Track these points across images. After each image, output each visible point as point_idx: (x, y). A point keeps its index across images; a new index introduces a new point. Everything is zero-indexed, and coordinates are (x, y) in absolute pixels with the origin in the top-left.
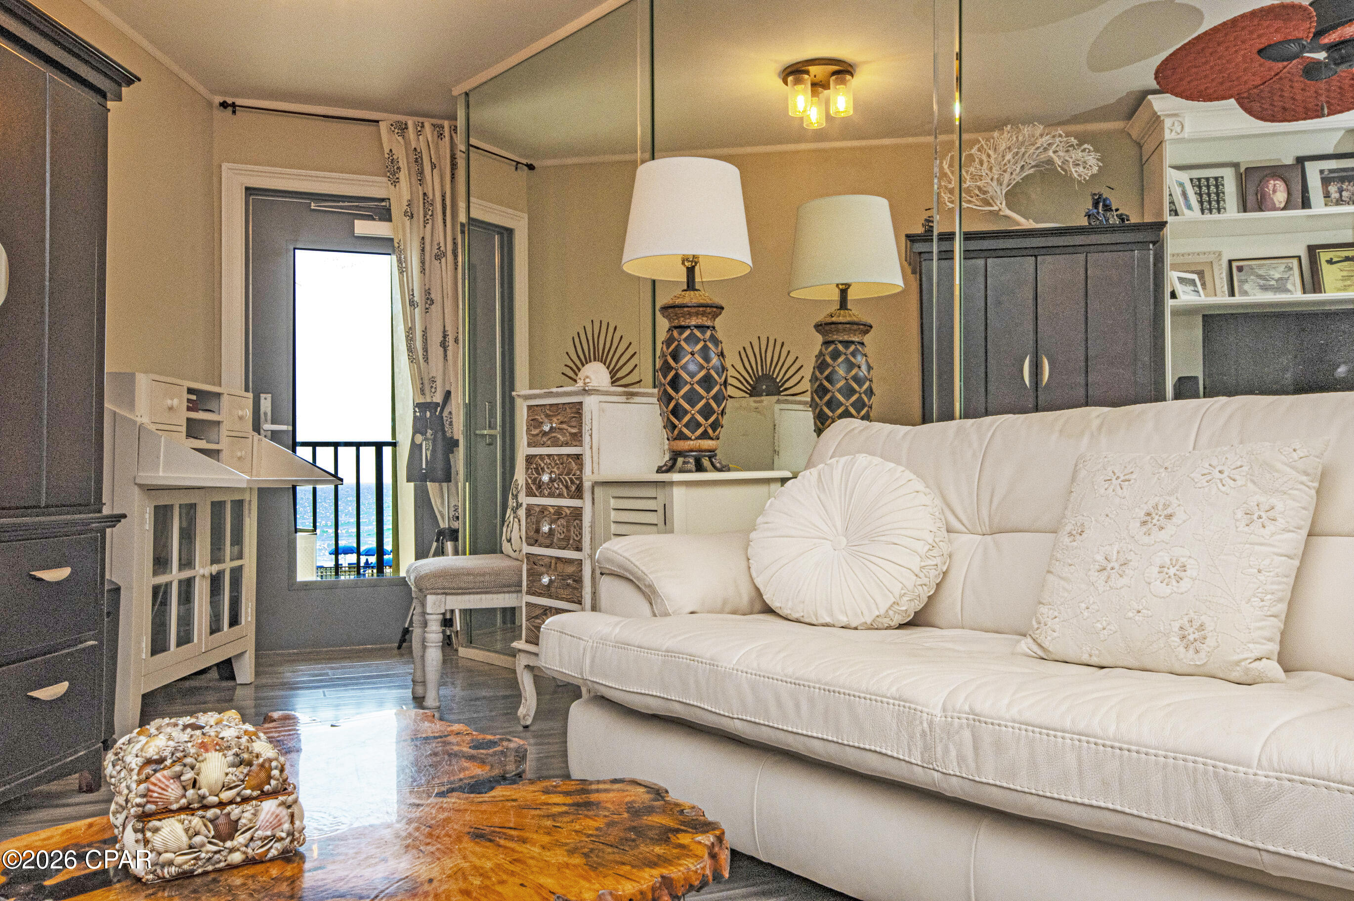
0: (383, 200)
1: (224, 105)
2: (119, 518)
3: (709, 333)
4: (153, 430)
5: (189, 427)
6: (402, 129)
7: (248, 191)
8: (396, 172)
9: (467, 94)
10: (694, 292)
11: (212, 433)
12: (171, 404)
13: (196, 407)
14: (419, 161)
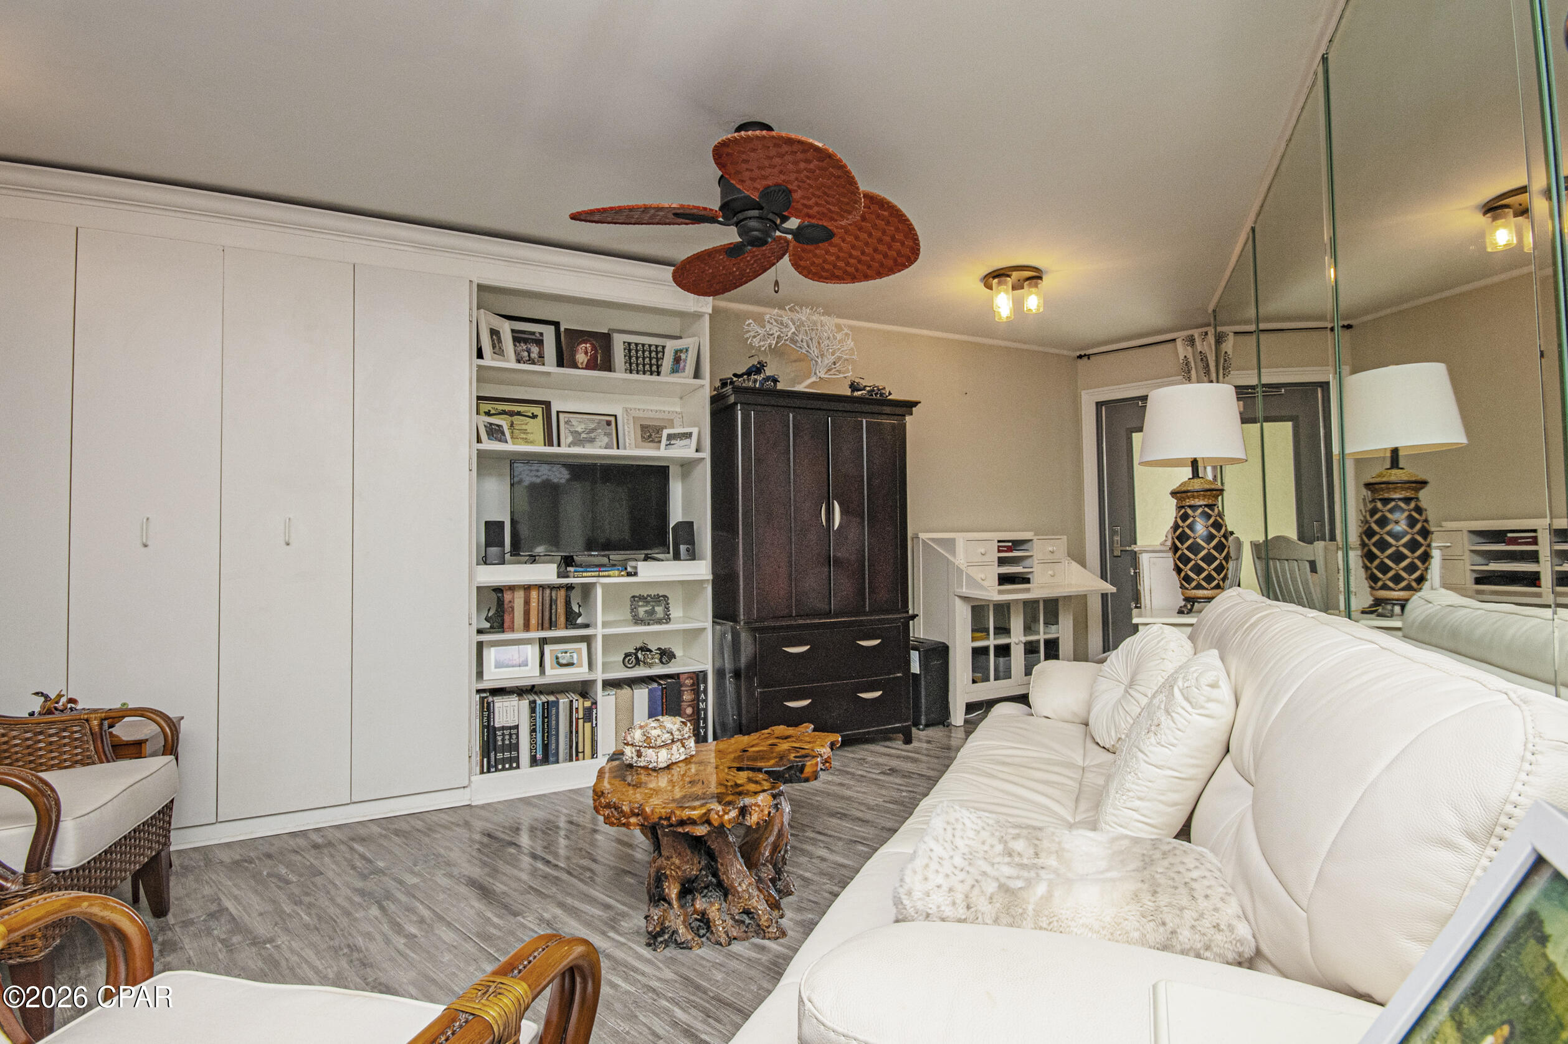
2: (915, 616)
4: (963, 567)
5: (1002, 561)
6: (1191, 341)
7: (1099, 405)
8: (1189, 372)
9: (1214, 311)
10: (1195, 480)
11: (1027, 563)
12: (983, 551)
13: (1010, 549)
14: (1204, 359)
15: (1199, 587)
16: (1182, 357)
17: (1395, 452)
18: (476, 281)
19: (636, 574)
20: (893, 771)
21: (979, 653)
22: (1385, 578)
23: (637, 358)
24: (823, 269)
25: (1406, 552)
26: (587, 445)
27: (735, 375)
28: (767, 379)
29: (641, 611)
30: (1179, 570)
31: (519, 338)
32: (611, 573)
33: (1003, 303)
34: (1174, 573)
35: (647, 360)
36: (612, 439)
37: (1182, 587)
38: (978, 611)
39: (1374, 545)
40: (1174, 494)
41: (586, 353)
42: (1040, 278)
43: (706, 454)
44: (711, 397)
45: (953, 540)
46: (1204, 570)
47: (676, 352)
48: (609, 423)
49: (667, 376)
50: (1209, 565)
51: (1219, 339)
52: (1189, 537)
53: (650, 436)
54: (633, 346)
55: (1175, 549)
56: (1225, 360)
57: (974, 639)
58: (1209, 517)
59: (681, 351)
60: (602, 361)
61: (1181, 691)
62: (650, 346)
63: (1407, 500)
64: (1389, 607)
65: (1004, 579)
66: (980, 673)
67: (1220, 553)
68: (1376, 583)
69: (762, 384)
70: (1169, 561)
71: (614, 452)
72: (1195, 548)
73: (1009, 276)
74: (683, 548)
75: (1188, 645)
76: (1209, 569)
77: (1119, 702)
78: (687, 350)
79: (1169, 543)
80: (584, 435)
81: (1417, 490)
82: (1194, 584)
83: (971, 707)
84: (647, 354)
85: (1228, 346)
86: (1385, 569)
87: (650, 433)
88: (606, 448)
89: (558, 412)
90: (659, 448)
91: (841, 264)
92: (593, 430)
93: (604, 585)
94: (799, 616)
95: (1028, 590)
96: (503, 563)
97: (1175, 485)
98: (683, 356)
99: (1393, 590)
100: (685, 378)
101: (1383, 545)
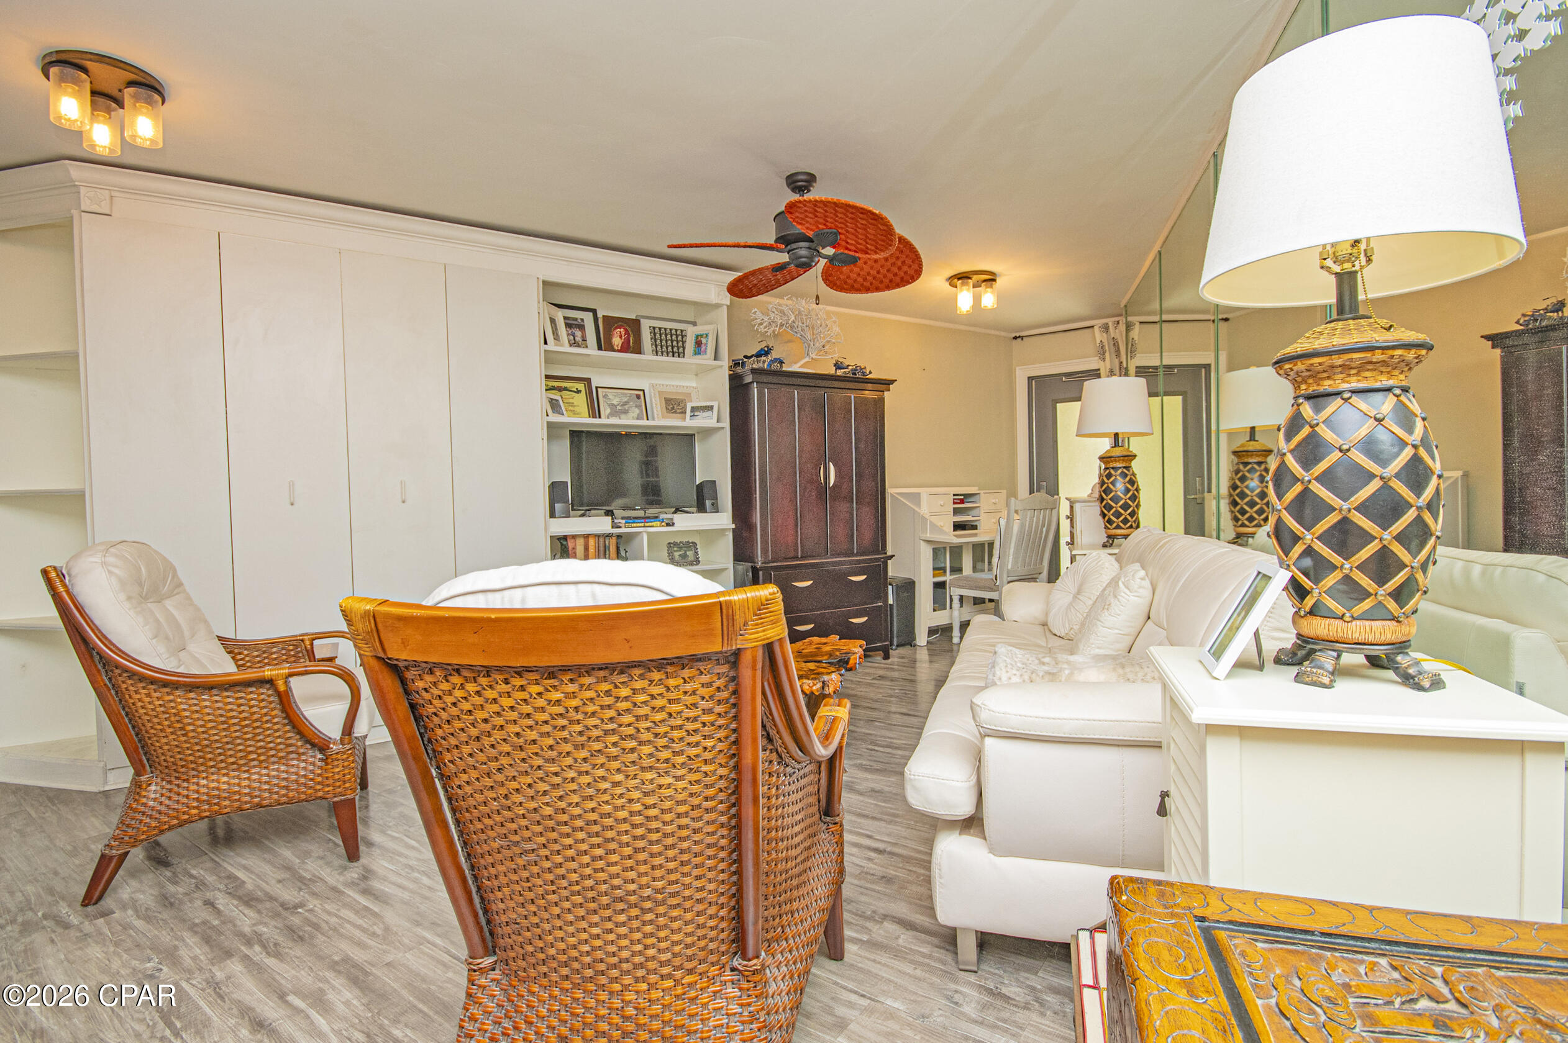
0: (1099, 370)
1: (1015, 338)
2: (892, 557)
3: (1120, 471)
4: (927, 517)
5: (956, 512)
6: (1106, 328)
7: (1030, 379)
8: (1104, 353)
9: (1126, 306)
10: (1117, 448)
11: (974, 512)
12: (942, 503)
13: (962, 502)
14: (1116, 344)
15: (1118, 527)
16: (1098, 341)
17: (1253, 429)
18: (542, 278)
19: (673, 524)
20: (881, 677)
21: (940, 586)
22: (1243, 519)
23: (661, 341)
24: (846, 283)
25: (1257, 500)
26: (623, 416)
27: (745, 357)
28: (775, 360)
29: (677, 554)
30: (1104, 515)
31: (570, 324)
32: (654, 524)
33: (965, 299)
34: (1100, 518)
35: (669, 343)
36: (642, 411)
37: (1106, 527)
38: (938, 551)
39: (1237, 495)
40: (1101, 458)
41: (621, 337)
42: (994, 280)
43: (726, 424)
44: (730, 375)
45: (919, 494)
46: (1122, 515)
47: (697, 336)
48: (638, 397)
49: (690, 358)
50: (1126, 511)
51: (1129, 327)
52: (1111, 491)
53: (673, 408)
54: (657, 330)
55: (1102, 499)
56: (1132, 345)
57: (934, 576)
58: (1126, 475)
59: (702, 336)
60: (633, 346)
61: (1123, 583)
62: (671, 330)
63: (1259, 463)
64: (1245, 539)
65: (958, 526)
66: (939, 603)
67: (1133, 502)
68: (1237, 522)
69: (770, 365)
70: (1096, 509)
71: (644, 422)
72: (1116, 499)
73: (970, 278)
74: (708, 503)
75: (1116, 565)
76: (1125, 514)
77: (1071, 604)
78: (707, 335)
79: (1097, 495)
80: (619, 408)
81: (1266, 456)
82: (1115, 525)
83: (932, 631)
84: (669, 337)
85: (1135, 333)
86: (1243, 512)
87: (674, 405)
88: (638, 419)
89: (597, 388)
90: (684, 419)
91: (860, 280)
92: (626, 403)
93: (649, 534)
94: (803, 558)
95: (976, 535)
96: (569, 517)
97: (1101, 452)
98: (704, 341)
99: (1248, 527)
100: (707, 359)
101: (1242, 495)
